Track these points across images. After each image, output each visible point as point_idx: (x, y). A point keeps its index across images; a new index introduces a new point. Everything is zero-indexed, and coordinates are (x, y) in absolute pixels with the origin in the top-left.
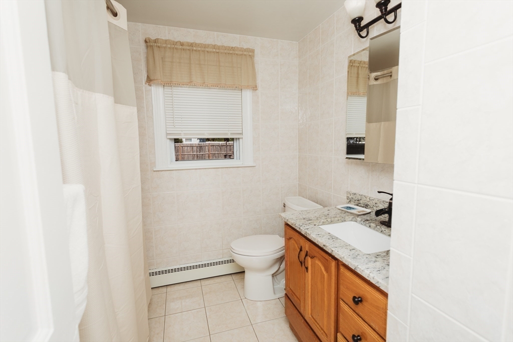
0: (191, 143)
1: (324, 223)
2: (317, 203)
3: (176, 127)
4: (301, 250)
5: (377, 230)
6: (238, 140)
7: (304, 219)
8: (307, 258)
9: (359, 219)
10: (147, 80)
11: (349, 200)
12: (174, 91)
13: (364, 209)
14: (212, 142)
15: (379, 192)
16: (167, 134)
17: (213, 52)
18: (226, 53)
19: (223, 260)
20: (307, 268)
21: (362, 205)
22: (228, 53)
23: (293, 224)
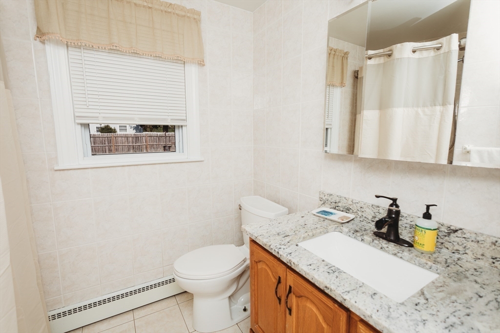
0: (126, 133)
1: (304, 239)
2: (278, 203)
3: (90, 107)
4: (279, 282)
5: (373, 246)
6: (180, 129)
7: (278, 234)
8: (290, 295)
9: (345, 229)
10: (37, 32)
11: (322, 202)
12: (85, 55)
13: (344, 214)
14: (150, 133)
15: (377, 197)
16: (75, 117)
17: (144, 6)
18: (162, 11)
19: (164, 280)
20: (290, 310)
21: (342, 209)
22: (165, 12)
23: (266, 245)
